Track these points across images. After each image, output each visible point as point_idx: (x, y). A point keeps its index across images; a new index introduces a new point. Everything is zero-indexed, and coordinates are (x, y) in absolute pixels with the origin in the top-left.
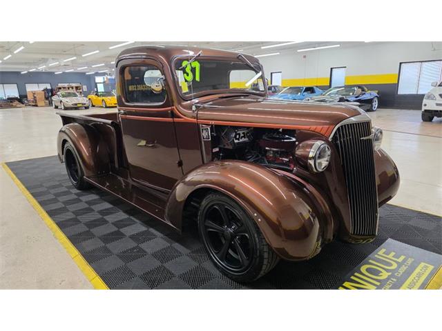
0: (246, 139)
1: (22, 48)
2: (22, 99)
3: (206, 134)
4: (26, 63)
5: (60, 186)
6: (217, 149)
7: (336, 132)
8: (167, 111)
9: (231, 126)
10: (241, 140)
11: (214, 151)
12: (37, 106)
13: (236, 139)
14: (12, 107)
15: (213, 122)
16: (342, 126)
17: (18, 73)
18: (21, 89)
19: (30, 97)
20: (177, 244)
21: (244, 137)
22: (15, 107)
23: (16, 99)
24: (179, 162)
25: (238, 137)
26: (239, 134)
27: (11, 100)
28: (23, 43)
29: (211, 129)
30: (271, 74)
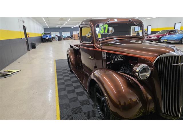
0: (122, 59)
1: (70, 19)
2: (71, 37)
3: (104, 56)
4: (73, 24)
5: (66, 70)
6: (109, 63)
7: (157, 60)
8: (91, 45)
9: (113, 54)
10: (119, 60)
11: (107, 63)
12: (75, 39)
13: (116, 59)
14: (68, 40)
15: (106, 51)
16: (161, 58)
17: (71, 28)
18: (71, 33)
19: (74, 36)
20: (90, 99)
21: (121, 58)
22: (69, 40)
23: (69, 37)
24: (95, 67)
25: (117, 58)
26: (118, 57)
27: (68, 37)
28: (70, 18)
29: (106, 54)
30: (175, 23)
